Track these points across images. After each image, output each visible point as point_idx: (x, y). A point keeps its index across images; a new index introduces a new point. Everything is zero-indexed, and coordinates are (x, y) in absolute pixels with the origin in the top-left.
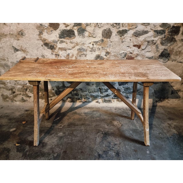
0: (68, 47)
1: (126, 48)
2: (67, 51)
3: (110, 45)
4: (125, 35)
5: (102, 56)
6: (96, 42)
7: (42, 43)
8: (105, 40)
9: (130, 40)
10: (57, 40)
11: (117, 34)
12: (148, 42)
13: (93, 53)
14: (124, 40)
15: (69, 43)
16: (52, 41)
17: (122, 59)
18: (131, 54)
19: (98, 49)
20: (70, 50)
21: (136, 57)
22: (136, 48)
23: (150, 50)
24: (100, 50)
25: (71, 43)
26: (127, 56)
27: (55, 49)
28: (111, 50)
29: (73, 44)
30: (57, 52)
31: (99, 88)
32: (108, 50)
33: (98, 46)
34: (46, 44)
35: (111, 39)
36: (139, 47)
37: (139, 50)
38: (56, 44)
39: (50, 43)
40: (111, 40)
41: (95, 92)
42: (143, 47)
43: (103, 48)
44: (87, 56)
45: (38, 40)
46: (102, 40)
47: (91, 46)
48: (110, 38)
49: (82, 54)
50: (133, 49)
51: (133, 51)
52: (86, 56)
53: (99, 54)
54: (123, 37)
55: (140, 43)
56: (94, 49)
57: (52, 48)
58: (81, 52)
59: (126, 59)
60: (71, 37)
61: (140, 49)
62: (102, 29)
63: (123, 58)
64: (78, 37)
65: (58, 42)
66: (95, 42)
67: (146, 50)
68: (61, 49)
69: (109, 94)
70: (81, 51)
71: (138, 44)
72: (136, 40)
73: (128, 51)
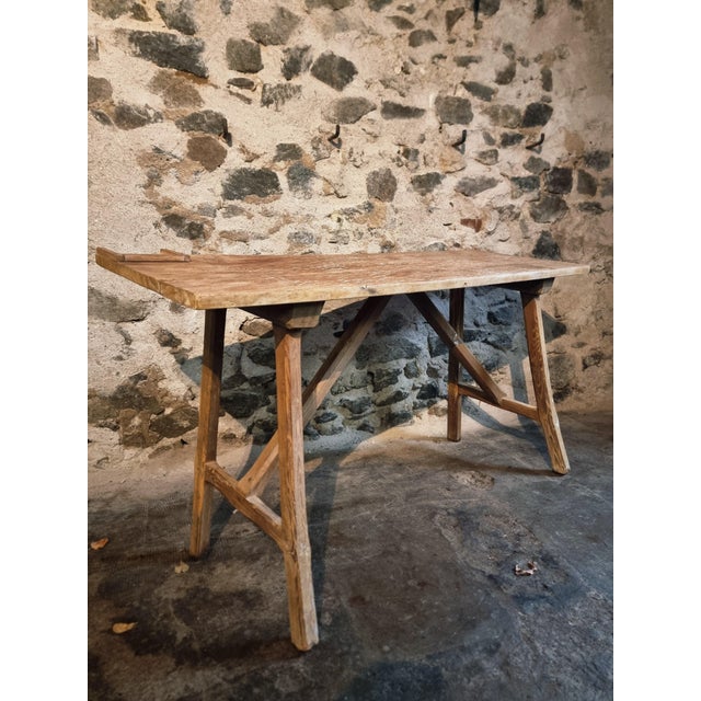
0: (256, 231)
1: (442, 231)
2: (251, 242)
3: (394, 221)
4: (435, 191)
6: (349, 213)
7: (158, 216)
8: (377, 204)
9: (451, 204)
10: (215, 204)
11: (411, 186)
12: (501, 211)
13: (342, 247)
14: (433, 205)
15: (257, 216)
16: (196, 210)
18: (457, 249)
19: (358, 235)
20: (262, 238)
22: (469, 230)
23: (507, 235)
24: (364, 236)
25: (267, 214)
27: (206, 236)
28: (397, 236)
29: (272, 219)
30: (214, 247)
31: (370, 373)
32: (389, 238)
33: (355, 225)
34: (173, 221)
35: (393, 202)
36: (477, 225)
37: (477, 234)
38: (210, 219)
39: (190, 214)
40: (396, 206)
41: (354, 387)
42: (489, 226)
43: (373, 231)
45: (143, 202)
46: (370, 206)
47: (334, 225)
48: (391, 199)
49: (306, 253)
50: (463, 233)
51: (463, 238)
53: (362, 249)
54: (429, 196)
55: (479, 213)
56: (344, 234)
57: (195, 232)
58: (302, 245)
60: (267, 194)
61: (480, 232)
62: (367, 171)
64: (291, 194)
65: (219, 213)
66: (345, 212)
67: (496, 236)
68: (226, 235)
69: (402, 391)
70: (302, 241)
71: (473, 218)
72: (469, 205)
73: (448, 238)
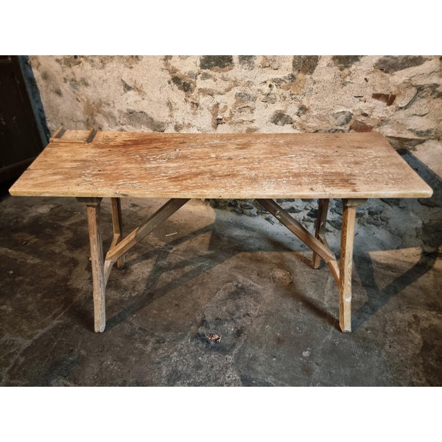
0: (218, 89)
1: (351, 102)
2: (215, 96)
3: (311, 90)
4: (353, 67)
5: (288, 116)
6: (278, 82)
7: (169, 77)
8: (300, 76)
9: (366, 79)
10: (196, 72)
11: (331, 62)
12: (420, 89)
13: (270, 105)
14: (348, 79)
15: (219, 80)
16: (186, 74)
17: (339, 128)
18: (363, 118)
19: (282, 98)
20: (221, 94)
21: (379, 125)
22: (381, 104)
23: (424, 111)
24: (287, 99)
25: (224, 79)
26: (352, 122)
27: (192, 91)
28: (312, 102)
29: (228, 83)
30: (195, 97)
32: (305, 103)
33: (281, 91)
34: (176, 80)
35: (312, 76)
36: (390, 100)
37: (388, 108)
38: (194, 80)
39: (184, 77)
40: (315, 78)
42: (400, 102)
43: (294, 96)
44: (256, 112)
45: (163, 69)
46: (293, 77)
47: (266, 89)
48: (311, 73)
49: (245, 107)
50: (372, 105)
51: (372, 110)
52: (252, 111)
53: (283, 109)
54: (346, 71)
55: (393, 90)
56: (273, 96)
57: (186, 88)
58: (243, 102)
59: (348, 128)
60: (224, 66)
61: (391, 106)
63: (343, 124)
64: (240, 66)
65: (199, 77)
66: (274, 81)
67: (412, 110)
68: (204, 92)
69: (296, 208)
70: (243, 99)
71: (387, 93)
72: (384, 82)
73: (357, 108)
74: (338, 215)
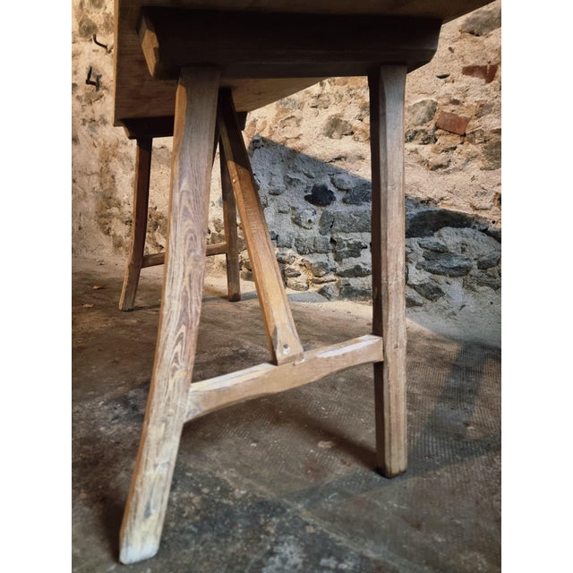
1: (433, 85)
5: (346, 122)
9: (450, 49)
13: (322, 112)
17: (419, 128)
18: (452, 107)
19: (338, 98)
21: (478, 116)
22: (476, 81)
24: (344, 99)
26: (437, 115)
31: (332, 241)
33: (336, 88)
36: (489, 73)
37: (488, 86)
41: (316, 252)
43: (352, 92)
44: (303, 123)
47: (317, 90)
49: (288, 118)
50: (463, 85)
51: (465, 92)
52: (299, 121)
53: (339, 112)
55: (492, 57)
56: (326, 98)
58: (287, 111)
59: (432, 126)
61: (492, 83)
63: (424, 122)
69: (362, 266)
70: (287, 107)
71: (484, 63)
72: (476, 48)
73: (441, 94)
74: (429, 274)
